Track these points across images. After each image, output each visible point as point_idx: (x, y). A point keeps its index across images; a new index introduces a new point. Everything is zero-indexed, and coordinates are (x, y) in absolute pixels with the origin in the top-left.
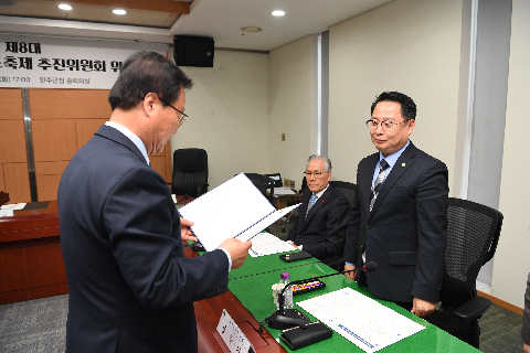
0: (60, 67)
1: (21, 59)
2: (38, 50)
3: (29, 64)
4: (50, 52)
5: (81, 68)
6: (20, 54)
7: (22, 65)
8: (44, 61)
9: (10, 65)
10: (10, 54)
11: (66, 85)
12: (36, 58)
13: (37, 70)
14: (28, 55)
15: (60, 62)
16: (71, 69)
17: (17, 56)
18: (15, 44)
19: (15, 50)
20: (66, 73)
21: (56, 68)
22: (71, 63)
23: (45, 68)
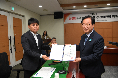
0: (101, 18)
1: (93, 17)
2: (97, 14)
4: (99, 15)
5: (105, 17)
6: (93, 16)
8: (98, 17)
11: (102, 21)
12: (96, 16)
14: (95, 16)
15: (101, 17)
16: (103, 18)
18: (92, 14)
19: (92, 15)
21: (100, 18)
22: (103, 16)
23: (98, 18)
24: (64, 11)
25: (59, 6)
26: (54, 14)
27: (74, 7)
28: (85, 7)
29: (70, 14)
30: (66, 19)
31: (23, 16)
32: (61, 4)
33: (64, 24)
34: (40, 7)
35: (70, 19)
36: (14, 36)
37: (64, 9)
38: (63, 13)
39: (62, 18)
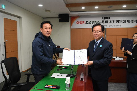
0: (114, 22)
1: (105, 21)
2: (109, 19)
3: (107, 22)
4: (112, 19)
5: (119, 22)
7: (105, 22)
8: (111, 21)
9: (103, 23)
10: (103, 20)
11: (115, 27)
12: (109, 21)
13: (109, 24)
14: (107, 20)
15: (114, 21)
16: (117, 23)
17: (104, 20)
18: (104, 18)
19: (104, 19)
20: (116, 24)
21: (113, 23)
22: (117, 21)
23: (111, 23)
24: (71, 13)
25: (65, 5)
26: (58, 16)
27: (83, 8)
28: (96, 9)
29: (78, 17)
30: (73, 24)
31: (19, 17)
32: (67, 3)
33: (71, 29)
34: (41, 5)
35: (78, 23)
36: (5, 42)
37: (71, 11)
38: (70, 16)
39: (68, 21)
